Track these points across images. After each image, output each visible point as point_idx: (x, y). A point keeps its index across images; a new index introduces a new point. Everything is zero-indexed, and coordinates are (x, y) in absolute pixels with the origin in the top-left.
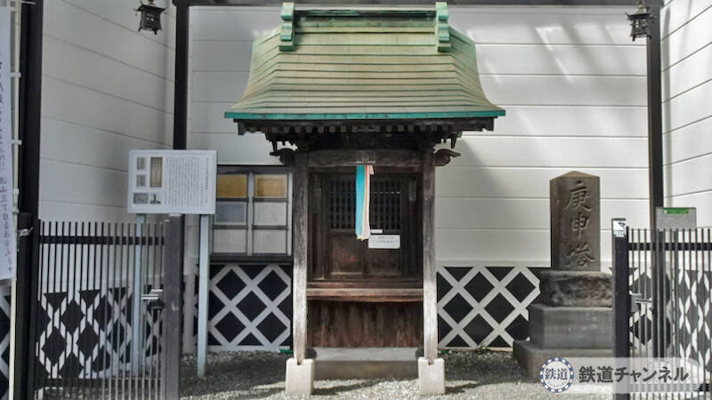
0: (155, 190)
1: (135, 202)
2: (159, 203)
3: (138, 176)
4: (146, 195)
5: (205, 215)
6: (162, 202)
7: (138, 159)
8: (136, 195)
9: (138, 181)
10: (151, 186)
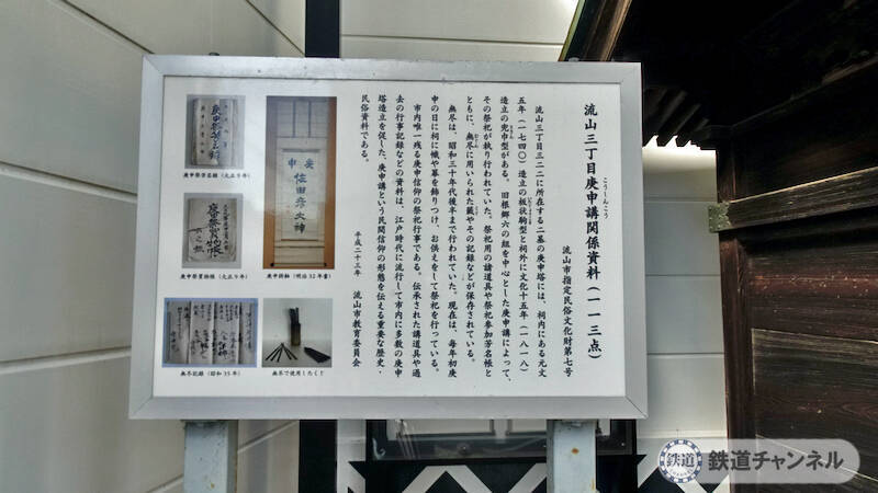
0: (298, 286)
1: (172, 356)
2: (321, 358)
3: (191, 203)
4: (243, 311)
5: (570, 425)
6: (341, 353)
7: (192, 104)
8: (179, 312)
9: (190, 230)
10: (270, 263)
